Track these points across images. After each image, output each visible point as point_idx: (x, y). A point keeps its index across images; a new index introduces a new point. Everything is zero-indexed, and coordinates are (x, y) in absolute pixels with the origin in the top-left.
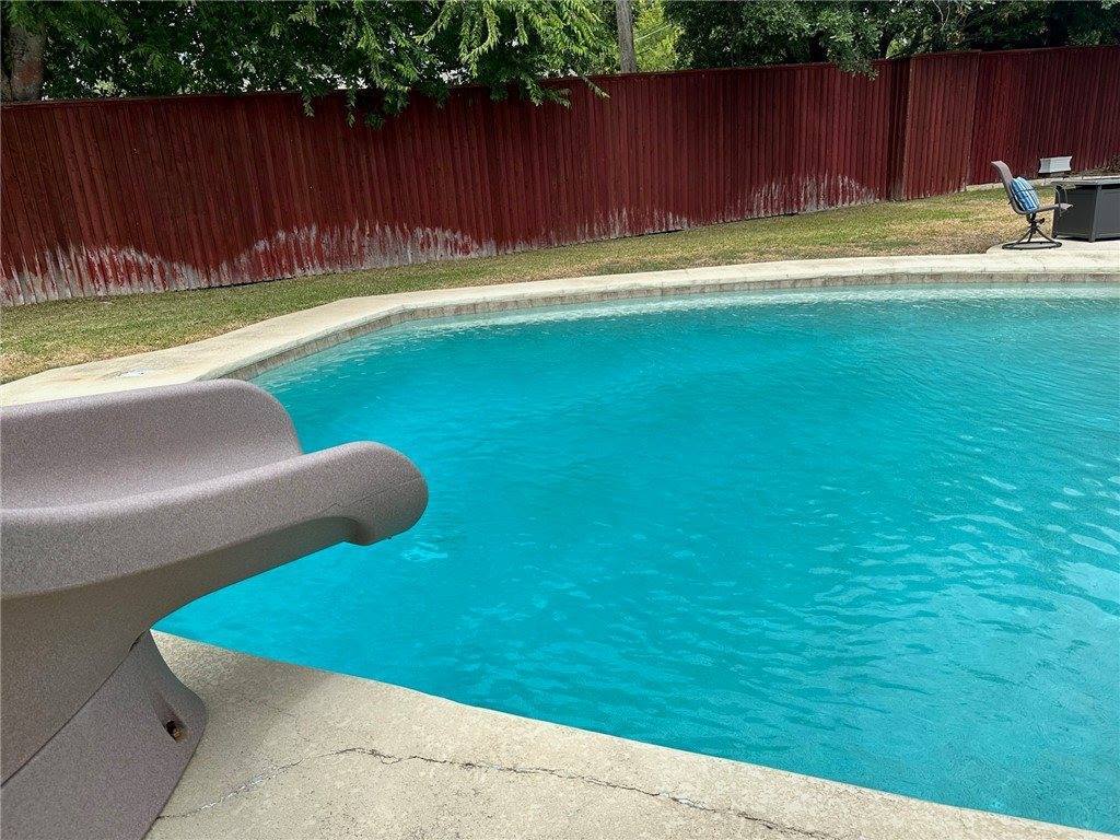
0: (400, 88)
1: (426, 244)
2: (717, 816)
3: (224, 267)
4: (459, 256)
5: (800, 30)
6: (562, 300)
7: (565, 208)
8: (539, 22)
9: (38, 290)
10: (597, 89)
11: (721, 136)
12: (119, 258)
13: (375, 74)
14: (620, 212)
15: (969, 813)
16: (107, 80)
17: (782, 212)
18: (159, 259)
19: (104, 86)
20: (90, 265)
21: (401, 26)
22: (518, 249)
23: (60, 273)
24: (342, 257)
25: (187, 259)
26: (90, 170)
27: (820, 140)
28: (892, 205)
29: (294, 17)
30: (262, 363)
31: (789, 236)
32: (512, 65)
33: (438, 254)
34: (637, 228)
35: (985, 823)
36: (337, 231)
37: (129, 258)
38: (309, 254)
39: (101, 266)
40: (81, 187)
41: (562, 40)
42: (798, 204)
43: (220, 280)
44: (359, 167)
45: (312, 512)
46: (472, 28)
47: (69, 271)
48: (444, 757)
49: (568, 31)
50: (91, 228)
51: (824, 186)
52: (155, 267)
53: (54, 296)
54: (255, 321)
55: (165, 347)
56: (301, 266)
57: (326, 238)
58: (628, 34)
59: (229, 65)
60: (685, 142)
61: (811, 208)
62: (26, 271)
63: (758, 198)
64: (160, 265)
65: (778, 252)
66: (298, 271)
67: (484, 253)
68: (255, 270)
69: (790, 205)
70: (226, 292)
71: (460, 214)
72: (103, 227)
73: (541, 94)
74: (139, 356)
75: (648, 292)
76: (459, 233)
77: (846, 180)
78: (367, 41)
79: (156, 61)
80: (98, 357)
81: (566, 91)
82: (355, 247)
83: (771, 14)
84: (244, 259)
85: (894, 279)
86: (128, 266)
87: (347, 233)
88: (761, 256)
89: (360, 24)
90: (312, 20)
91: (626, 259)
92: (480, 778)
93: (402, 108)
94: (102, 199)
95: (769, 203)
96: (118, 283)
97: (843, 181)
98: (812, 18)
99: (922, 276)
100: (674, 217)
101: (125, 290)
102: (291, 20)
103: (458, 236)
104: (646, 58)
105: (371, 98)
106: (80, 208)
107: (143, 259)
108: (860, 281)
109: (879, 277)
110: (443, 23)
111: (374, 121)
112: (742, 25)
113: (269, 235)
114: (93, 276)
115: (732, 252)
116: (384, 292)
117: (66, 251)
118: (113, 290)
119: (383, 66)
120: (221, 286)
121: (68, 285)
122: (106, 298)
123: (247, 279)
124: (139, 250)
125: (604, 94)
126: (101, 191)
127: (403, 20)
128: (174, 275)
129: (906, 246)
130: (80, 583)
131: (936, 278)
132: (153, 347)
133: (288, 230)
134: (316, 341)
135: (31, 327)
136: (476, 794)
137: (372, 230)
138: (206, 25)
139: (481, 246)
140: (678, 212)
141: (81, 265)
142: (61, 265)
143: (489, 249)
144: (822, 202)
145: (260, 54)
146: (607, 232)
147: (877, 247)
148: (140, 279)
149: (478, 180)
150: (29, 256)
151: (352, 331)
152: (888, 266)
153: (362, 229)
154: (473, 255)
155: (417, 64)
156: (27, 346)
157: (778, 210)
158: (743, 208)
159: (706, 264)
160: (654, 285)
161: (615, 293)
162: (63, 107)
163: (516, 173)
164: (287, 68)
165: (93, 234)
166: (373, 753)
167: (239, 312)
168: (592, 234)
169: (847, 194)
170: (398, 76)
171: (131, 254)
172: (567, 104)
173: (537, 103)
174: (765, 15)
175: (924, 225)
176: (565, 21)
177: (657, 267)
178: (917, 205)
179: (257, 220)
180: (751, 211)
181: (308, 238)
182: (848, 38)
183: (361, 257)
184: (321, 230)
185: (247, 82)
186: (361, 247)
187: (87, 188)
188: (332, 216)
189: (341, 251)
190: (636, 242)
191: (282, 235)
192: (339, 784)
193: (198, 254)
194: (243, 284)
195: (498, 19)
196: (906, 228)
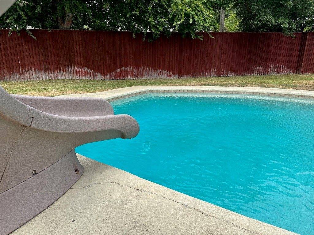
0: (158, 32)
1: (160, 74)
2: (191, 209)
3: (108, 75)
4: (168, 78)
5: (272, 23)
6: (192, 92)
7: (199, 68)
8: (196, 17)
9: (64, 76)
10: (211, 36)
11: (247, 51)
12: (83, 70)
13: (152, 28)
14: (214, 70)
15: (252, 220)
16: (86, 25)
17: (263, 74)
18: (93, 71)
19: (86, 27)
20: (76, 71)
21: (160, 16)
22: (184, 77)
23: (69, 72)
24: (138, 75)
25: (99, 72)
26: (79, 47)
27: (277, 55)
28: (296, 75)
29: (133, 12)
30: (113, 99)
31: (263, 81)
32: (188, 28)
33: (162, 77)
34: (219, 74)
35: (256, 222)
36: (137, 68)
37: (86, 70)
38: (130, 74)
39: (79, 71)
40: (77, 51)
41: (202, 22)
42: (268, 72)
43: (107, 78)
44: (145, 52)
45: (112, 128)
46: (178, 17)
47: (71, 72)
48: (133, 187)
49: (204, 20)
50: (78, 62)
51: (276, 67)
52: (92, 73)
53: (67, 78)
54: (113, 89)
55: (91, 92)
56: (127, 77)
57: (134, 70)
58: (223, 21)
59: (116, 23)
60: (236, 52)
61: (272, 74)
62: (61, 71)
63: (256, 69)
64: (93, 73)
65: (257, 85)
66: (126, 78)
67: (175, 77)
68: (116, 76)
69: (265, 72)
70: (108, 81)
71: (170, 66)
72: (81, 61)
73: (195, 36)
74: (84, 94)
75: (217, 92)
76: (169, 72)
77: (284, 66)
78: (151, 19)
79: (98, 23)
80: (75, 93)
81: (202, 36)
82: (141, 73)
83: (264, 18)
84: (113, 73)
85: (290, 96)
86: (85, 72)
87: (140, 69)
88: (252, 85)
89: (150, 15)
90: (138, 13)
91: (213, 82)
92: (140, 192)
93: (157, 38)
94: (81, 55)
95: (259, 71)
96: (82, 76)
97: (283, 67)
98: (276, 20)
99: (298, 96)
100: (230, 72)
101: (84, 78)
102: (133, 13)
103: (168, 72)
104: (230, 27)
105: (150, 35)
106: (76, 57)
107: (89, 71)
108: (279, 95)
109: (285, 95)
110: (170, 16)
111: (150, 40)
112: (255, 21)
113: (121, 68)
114: (77, 74)
115: (244, 83)
116: (146, 85)
117: (71, 67)
118: (81, 78)
119: (154, 26)
120: (107, 80)
121: (71, 75)
122: (79, 80)
123: (114, 79)
124: (88, 68)
125: (213, 37)
126: (81, 53)
127: (161, 15)
128: (96, 75)
129: (297, 87)
130: (62, 132)
131: (303, 97)
132: (88, 92)
133: (125, 67)
134: (127, 95)
135: (60, 85)
136: (138, 195)
137: (146, 69)
138: (112, 13)
139: (174, 75)
140: (231, 71)
141: (74, 71)
142: (70, 70)
143: (176, 76)
144: (275, 72)
145: (124, 21)
146: (210, 75)
147: (287, 86)
148: (88, 76)
149: (176, 58)
150: (63, 68)
151: (136, 94)
152: (288, 92)
153: (144, 69)
154: (172, 78)
155: (163, 26)
156: (59, 89)
157: (261, 73)
158: (251, 72)
159: (236, 86)
160: (219, 90)
161: (207, 91)
162: (76, 31)
163: (186, 57)
164: (130, 25)
165: (78, 63)
166: (118, 184)
167: (110, 86)
168: (205, 75)
169: (283, 70)
170: (157, 29)
171: (86, 69)
172: (202, 39)
173: (193, 38)
174: (262, 18)
175: (304, 82)
176: (204, 18)
177: (221, 85)
178: (305, 76)
179: (118, 64)
180: (253, 73)
181: (130, 70)
182: (286, 26)
183: (142, 76)
184: (133, 68)
185: (120, 28)
186: (143, 73)
187: (78, 52)
188: (137, 65)
189: (138, 74)
190: (218, 78)
191: (124, 68)
192: (109, 188)
193: (102, 71)
194: (112, 80)
195: (185, 16)
196: (298, 82)
